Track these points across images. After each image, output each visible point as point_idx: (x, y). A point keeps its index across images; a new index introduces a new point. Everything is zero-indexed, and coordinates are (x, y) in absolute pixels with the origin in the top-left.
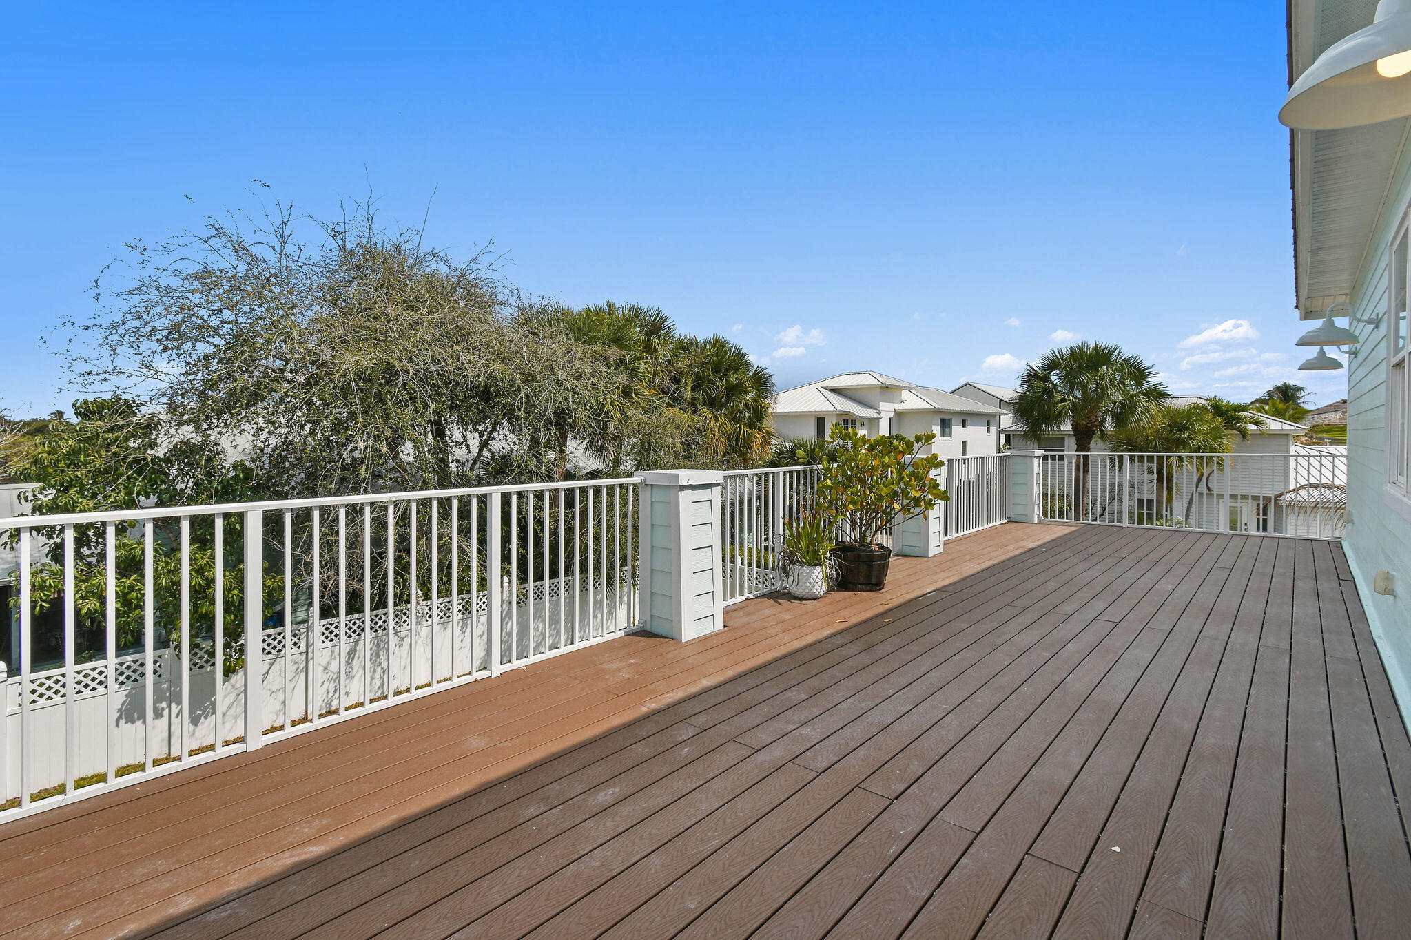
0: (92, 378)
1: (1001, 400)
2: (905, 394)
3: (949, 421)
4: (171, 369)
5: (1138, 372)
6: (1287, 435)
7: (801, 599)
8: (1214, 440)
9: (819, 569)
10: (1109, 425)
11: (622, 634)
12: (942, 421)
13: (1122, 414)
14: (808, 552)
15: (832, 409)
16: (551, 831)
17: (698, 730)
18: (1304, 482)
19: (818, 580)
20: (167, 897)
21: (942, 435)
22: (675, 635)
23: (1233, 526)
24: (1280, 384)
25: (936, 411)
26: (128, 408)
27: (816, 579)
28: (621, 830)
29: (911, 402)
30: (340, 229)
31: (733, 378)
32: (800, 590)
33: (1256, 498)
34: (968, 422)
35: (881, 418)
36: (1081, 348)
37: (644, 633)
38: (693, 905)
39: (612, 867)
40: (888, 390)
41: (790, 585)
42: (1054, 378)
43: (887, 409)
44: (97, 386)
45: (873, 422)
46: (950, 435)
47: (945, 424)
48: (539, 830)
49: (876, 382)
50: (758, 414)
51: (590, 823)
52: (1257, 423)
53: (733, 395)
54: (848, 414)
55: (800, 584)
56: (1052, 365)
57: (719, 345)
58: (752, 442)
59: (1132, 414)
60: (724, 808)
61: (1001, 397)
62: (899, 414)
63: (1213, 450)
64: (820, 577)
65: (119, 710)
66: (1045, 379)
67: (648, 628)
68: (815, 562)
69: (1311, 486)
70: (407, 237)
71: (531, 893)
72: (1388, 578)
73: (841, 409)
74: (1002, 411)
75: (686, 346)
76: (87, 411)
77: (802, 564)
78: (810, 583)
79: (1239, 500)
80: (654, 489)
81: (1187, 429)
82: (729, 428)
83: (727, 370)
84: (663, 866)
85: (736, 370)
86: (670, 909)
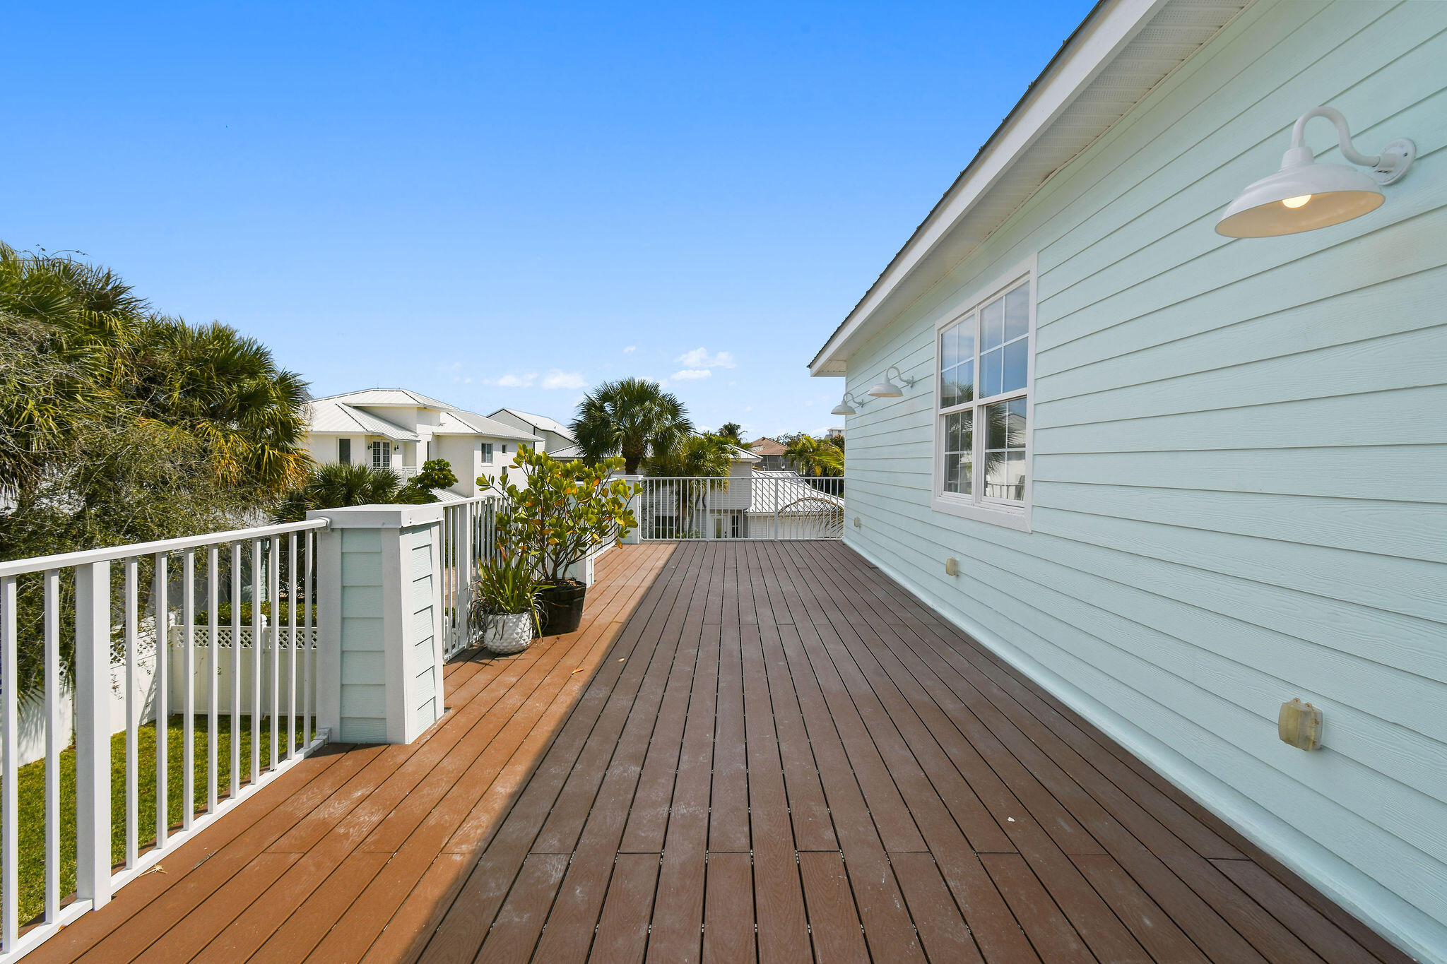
1: (535, 427)
2: (444, 417)
3: (490, 446)
5: (673, 408)
6: (750, 462)
7: (507, 654)
8: (718, 467)
9: (526, 616)
10: (649, 453)
11: (300, 757)
12: (483, 446)
13: (662, 444)
14: (512, 598)
15: (360, 429)
17: (563, 857)
18: (801, 497)
19: (526, 629)
21: (484, 460)
22: (391, 737)
23: (719, 536)
24: (727, 424)
25: (479, 436)
27: (522, 628)
29: (451, 426)
31: (249, 384)
32: (505, 644)
33: (732, 511)
34: (508, 448)
35: (419, 441)
36: (628, 384)
37: (333, 747)
40: (425, 411)
41: (492, 639)
42: (608, 407)
43: (424, 433)
45: (408, 447)
46: (491, 461)
47: (486, 449)
49: (412, 401)
50: (287, 431)
52: (734, 453)
53: (250, 406)
54: (380, 436)
55: (505, 636)
56: (606, 396)
57: (222, 335)
58: (282, 467)
59: (672, 444)
61: (535, 425)
62: (438, 438)
63: (718, 475)
64: (528, 624)
66: (602, 409)
67: (336, 738)
68: (521, 607)
69: (805, 499)
72: (954, 563)
73: (372, 429)
74: (536, 437)
75: (164, 334)
77: (506, 612)
78: (517, 634)
79: (722, 514)
80: (346, 536)
81: (702, 457)
82: (242, 448)
83: (239, 373)
85: (253, 375)
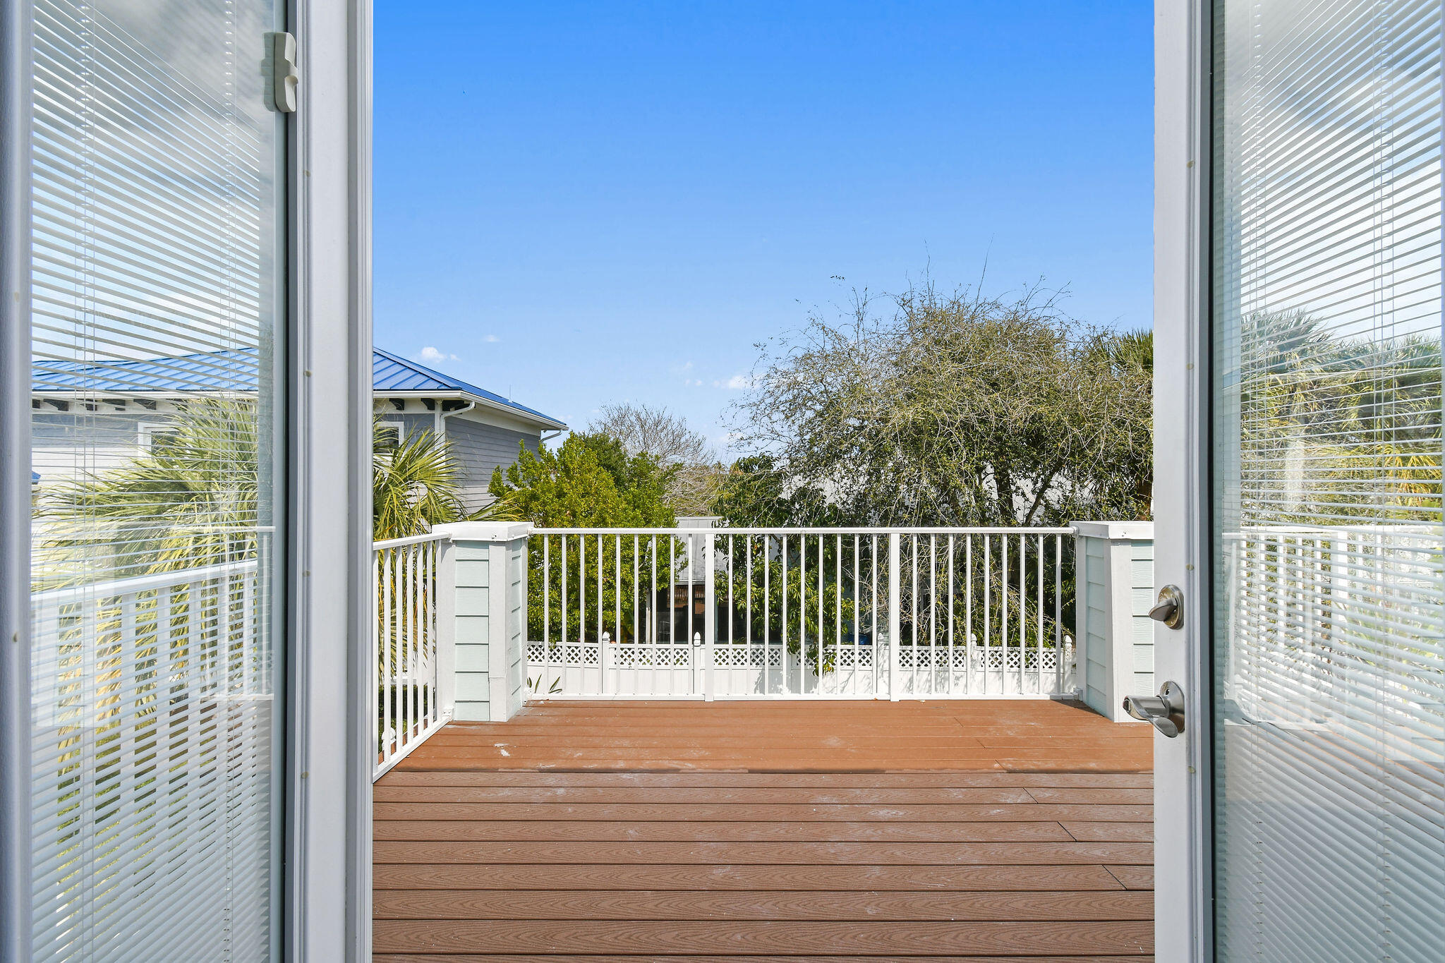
0: (743, 441)
4: (790, 434)
11: (1048, 698)
16: (824, 817)
17: (1031, 800)
20: (616, 759)
22: (1108, 714)
26: (767, 462)
28: (872, 839)
30: (907, 298)
37: (1077, 703)
38: (871, 912)
39: (840, 858)
44: (746, 448)
48: (816, 812)
51: (856, 825)
60: (981, 867)
65: (756, 683)
67: (1084, 698)
70: (962, 291)
71: (774, 845)
76: (746, 466)
80: (1090, 542)
84: (878, 877)
86: (852, 905)
